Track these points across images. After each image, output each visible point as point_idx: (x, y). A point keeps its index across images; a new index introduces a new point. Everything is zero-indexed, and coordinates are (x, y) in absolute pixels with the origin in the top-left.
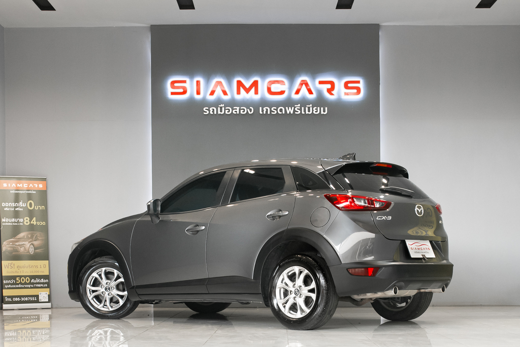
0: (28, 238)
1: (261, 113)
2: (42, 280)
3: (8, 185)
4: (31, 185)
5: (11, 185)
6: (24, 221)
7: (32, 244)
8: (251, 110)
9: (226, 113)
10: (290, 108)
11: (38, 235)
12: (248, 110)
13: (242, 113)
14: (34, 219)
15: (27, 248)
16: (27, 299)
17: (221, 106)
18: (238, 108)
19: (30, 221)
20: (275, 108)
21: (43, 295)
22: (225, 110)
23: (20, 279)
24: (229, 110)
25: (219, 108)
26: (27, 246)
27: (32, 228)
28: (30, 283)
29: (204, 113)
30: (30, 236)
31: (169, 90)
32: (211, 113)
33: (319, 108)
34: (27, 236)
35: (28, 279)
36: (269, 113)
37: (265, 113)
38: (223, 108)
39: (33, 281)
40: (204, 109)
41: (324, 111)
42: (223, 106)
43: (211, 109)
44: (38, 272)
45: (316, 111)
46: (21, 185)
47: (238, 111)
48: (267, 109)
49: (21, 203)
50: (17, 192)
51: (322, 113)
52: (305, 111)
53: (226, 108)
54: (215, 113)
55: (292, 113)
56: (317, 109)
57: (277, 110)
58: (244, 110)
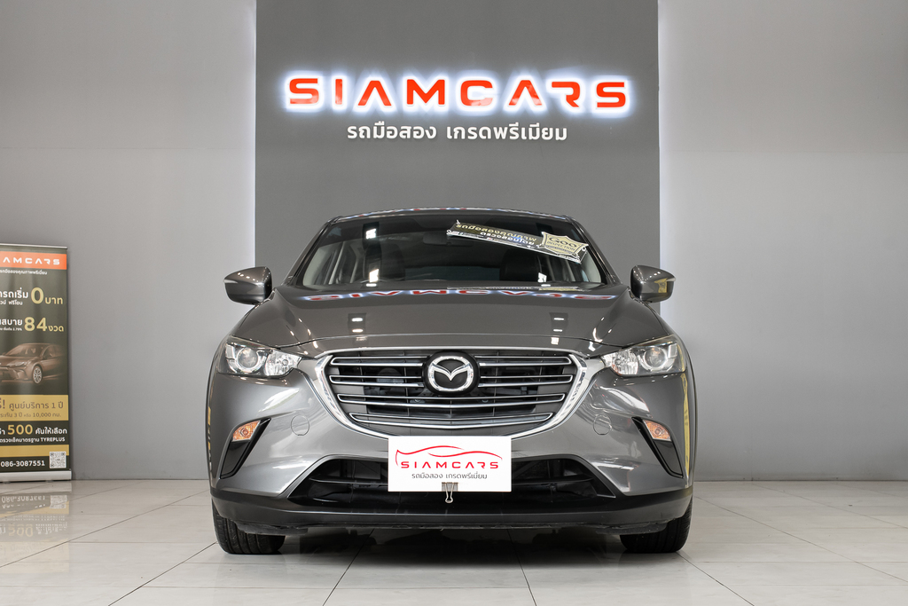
0: (31, 355)
1: (449, 137)
2: (56, 431)
4: (39, 260)
5: (2, 259)
6: (24, 323)
7: (38, 365)
8: (431, 132)
9: (389, 136)
10: (501, 129)
11: (51, 350)
12: (427, 132)
13: (415, 136)
14: (44, 320)
15: (29, 373)
16: (26, 464)
17: (380, 123)
18: (409, 128)
19: (36, 324)
20: (475, 129)
21: (58, 456)
22: (386, 131)
23: (15, 428)
24: (393, 131)
25: (375, 128)
26: (28, 369)
27: (38, 336)
28: (34, 435)
29: (349, 137)
30: (34, 351)
31: (288, 95)
32: (362, 136)
33: (551, 130)
34: (30, 351)
35: (29, 428)
36: (463, 137)
37: (456, 137)
38: (383, 128)
39: (38, 431)
40: (349, 130)
41: (561, 135)
42: (383, 123)
43: (361, 129)
44: (48, 415)
45: (546, 134)
46: (20, 259)
47: (408, 133)
48: (460, 131)
49: (19, 292)
50: (12, 272)
51: (558, 138)
52: (527, 134)
53: (388, 128)
54: (369, 136)
55: (504, 137)
56: (548, 131)
57: (477, 132)
58: (420, 131)
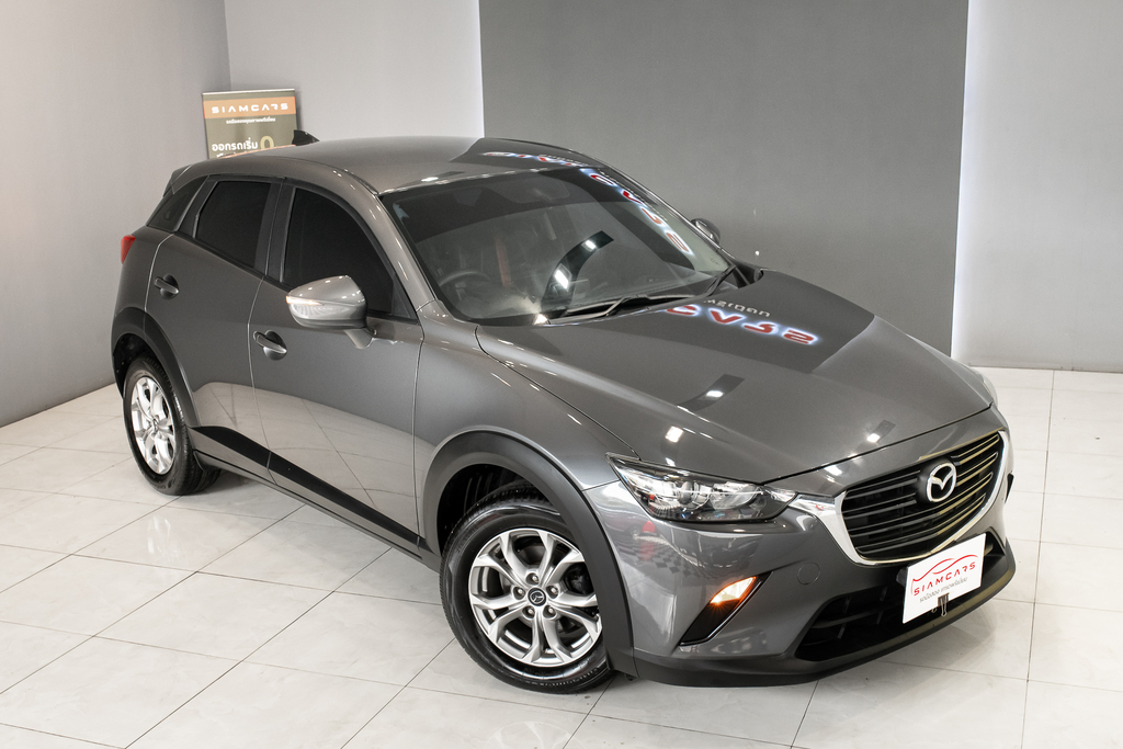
3: (220, 109)
4: (265, 106)
5: (227, 110)
46: (246, 108)
49: (248, 142)
50: (239, 121)
